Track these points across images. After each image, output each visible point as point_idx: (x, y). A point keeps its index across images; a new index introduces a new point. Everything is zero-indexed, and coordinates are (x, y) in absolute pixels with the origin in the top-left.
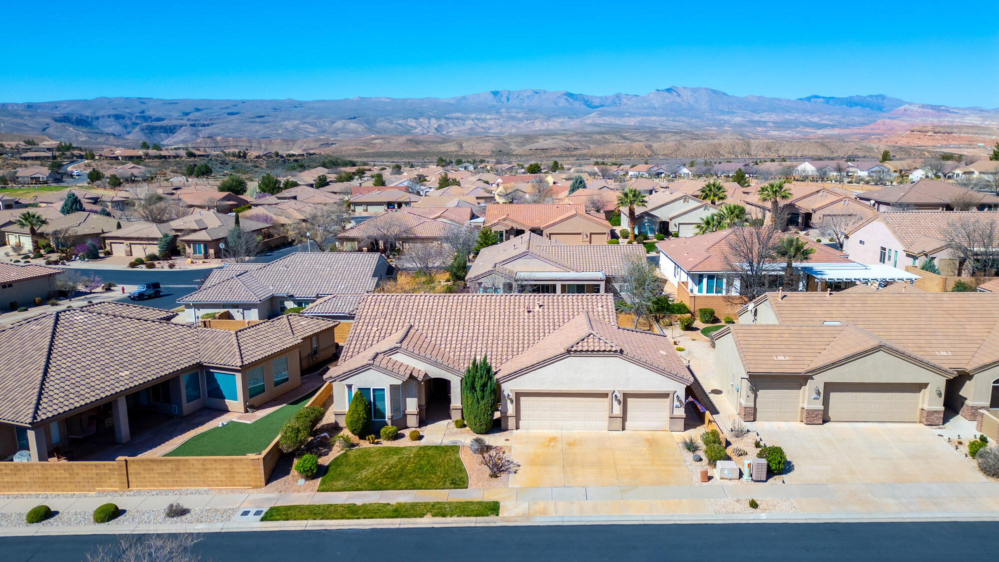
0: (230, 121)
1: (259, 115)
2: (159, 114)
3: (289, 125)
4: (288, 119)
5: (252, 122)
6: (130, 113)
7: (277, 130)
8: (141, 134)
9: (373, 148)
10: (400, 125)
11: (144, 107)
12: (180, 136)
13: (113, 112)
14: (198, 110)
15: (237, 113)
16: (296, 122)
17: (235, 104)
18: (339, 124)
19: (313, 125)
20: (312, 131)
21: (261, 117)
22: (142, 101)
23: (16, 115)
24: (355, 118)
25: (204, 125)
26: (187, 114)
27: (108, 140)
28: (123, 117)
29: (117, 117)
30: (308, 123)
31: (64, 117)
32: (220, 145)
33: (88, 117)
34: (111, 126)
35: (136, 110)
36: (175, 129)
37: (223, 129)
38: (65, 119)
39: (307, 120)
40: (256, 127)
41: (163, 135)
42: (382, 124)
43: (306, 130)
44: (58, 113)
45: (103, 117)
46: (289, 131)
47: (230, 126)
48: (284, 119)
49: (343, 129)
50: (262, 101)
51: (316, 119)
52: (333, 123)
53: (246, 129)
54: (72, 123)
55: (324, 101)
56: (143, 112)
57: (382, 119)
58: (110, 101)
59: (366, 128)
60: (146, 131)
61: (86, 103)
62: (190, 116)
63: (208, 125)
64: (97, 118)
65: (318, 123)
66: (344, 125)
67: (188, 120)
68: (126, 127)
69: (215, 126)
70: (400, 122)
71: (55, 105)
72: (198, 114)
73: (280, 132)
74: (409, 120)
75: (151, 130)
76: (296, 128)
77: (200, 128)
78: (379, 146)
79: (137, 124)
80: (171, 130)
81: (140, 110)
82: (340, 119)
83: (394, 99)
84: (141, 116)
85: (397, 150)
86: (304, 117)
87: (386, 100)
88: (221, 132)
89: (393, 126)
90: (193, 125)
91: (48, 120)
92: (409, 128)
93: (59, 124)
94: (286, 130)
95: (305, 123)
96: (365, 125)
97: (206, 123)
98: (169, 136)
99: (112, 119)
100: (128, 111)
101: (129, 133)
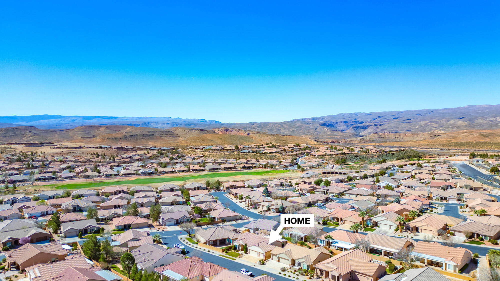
0: (393, 123)
1: (408, 118)
2: (362, 120)
3: (423, 123)
4: (423, 120)
5: (404, 123)
6: (350, 120)
8: (352, 129)
9: (457, 139)
10: (491, 121)
11: (356, 117)
12: (369, 130)
13: (344, 120)
14: (380, 117)
15: (398, 118)
16: (427, 122)
17: (398, 113)
18: (452, 122)
19: (437, 123)
20: (435, 126)
21: (409, 119)
22: (356, 114)
23: (308, 123)
24: (463, 118)
25: (380, 125)
26: (375, 119)
27: (338, 133)
28: (347, 122)
29: (345, 122)
30: (434, 122)
31: (324, 123)
32: (381, 137)
33: (333, 123)
34: (342, 126)
35: (353, 119)
36: (367, 127)
37: (389, 127)
38: (324, 125)
39: (434, 120)
40: (405, 125)
41: (362, 130)
42: (480, 121)
43: (432, 125)
44: (322, 122)
45: (339, 122)
46: (422, 127)
47: (392, 125)
48: (420, 120)
49: (454, 124)
50: (412, 111)
51: (439, 119)
52: (448, 121)
53: (400, 126)
54: (327, 126)
55: (446, 109)
56: (356, 119)
57: (481, 117)
58: (343, 115)
59: (468, 124)
60: (355, 128)
61: (334, 117)
62: (375, 121)
63: (382, 125)
64: (337, 123)
65: (439, 122)
66: (455, 122)
67: (374, 122)
68: (348, 126)
69: (385, 125)
70: (492, 119)
71: (322, 118)
72: (379, 119)
73: (417, 127)
74: (498, 118)
75: (357, 128)
76: (426, 125)
77: (379, 126)
78: (460, 138)
79: (352, 125)
80: (365, 128)
81: (355, 119)
82: (453, 119)
83: (492, 105)
84: (355, 121)
85: (471, 141)
86: (432, 119)
87: (486, 106)
89: (486, 122)
90: (375, 125)
91: (318, 125)
92: (497, 122)
93: (322, 127)
94: (421, 126)
95: (432, 122)
96: (468, 122)
97: (381, 124)
98: (364, 130)
99: (343, 123)
100: (350, 119)
101: (348, 129)
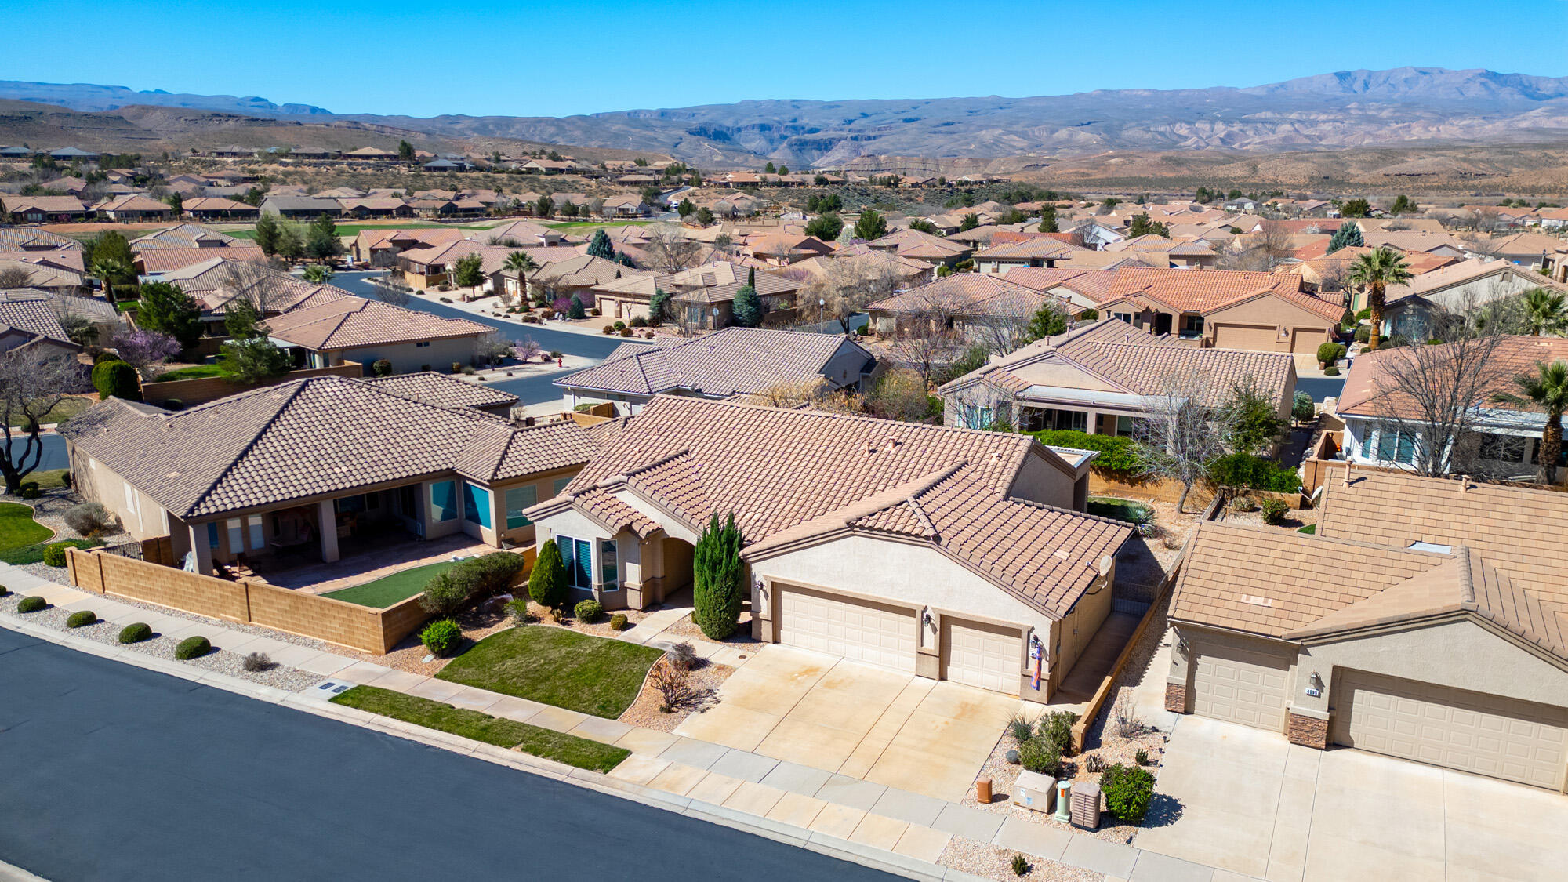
0: (905, 132)
1: (946, 121)
2: (814, 124)
3: (987, 135)
4: (986, 127)
5: (935, 133)
6: (779, 122)
7: (968, 144)
8: (788, 151)
9: (1105, 171)
10: (1160, 133)
11: (796, 113)
12: (837, 154)
13: (758, 121)
14: (865, 115)
15: (917, 119)
16: (997, 132)
17: (916, 105)
18: (1063, 134)
19: (1023, 135)
20: (1020, 145)
21: (948, 124)
22: (796, 104)
23: (647, 126)
24: (1089, 123)
25: (869, 138)
26: (850, 122)
27: (747, 160)
28: (769, 128)
29: (763, 128)
30: (1016, 133)
31: (701, 128)
32: (883, 167)
33: (728, 128)
34: (753, 140)
35: (786, 118)
36: (831, 143)
37: (893, 144)
38: (701, 132)
39: (1015, 128)
40: (940, 140)
41: (815, 153)
42: (1132, 133)
43: (1012, 143)
44: (694, 123)
45: (746, 128)
46: (986, 146)
47: (904, 139)
48: (981, 128)
49: (1068, 141)
50: (953, 101)
51: (1028, 126)
52: (1053, 132)
53: (925, 143)
54: (709, 137)
55: (1045, 98)
56: (795, 120)
57: (1133, 124)
58: (757, 105)
59: (1105, 140)
60: (796, 148)
61: (729, 110)
62: (852, 126)
63: (874, 138)
64: (739, 130)
65: (1030, 133)
66: (1071, 135)
67: (850, 130)
68: (771, 141)
69: (883, 138)
70: (1162, 129)
71: (692, 112)
72: (864, 121)
73: (972, 147)
74: (1178, 125)
75: (802, 145)
76: (997, 141)
77: (864, 142)
78: (1113, 168)
79: (786, 137)
80: (825, 146)
81: (792, 117)
82: (1065, 126)
83: (1157, 91)
84: (792, 127)
85: (1143, 176)
86: (1011, 124)
87: (1146, 94)
88: (891, 148)
89: (1149, 136)
90: (855, 139)
91: (682, 133)
92: (1175, 138)
93: (694, 138)
94: (982, 144)
95: (1011, 133)
96: (1103, 135)
97: (872, 134)
98: (822, 155)
99: (757, 131)
100: (776, 118)
101: (774, 150)
